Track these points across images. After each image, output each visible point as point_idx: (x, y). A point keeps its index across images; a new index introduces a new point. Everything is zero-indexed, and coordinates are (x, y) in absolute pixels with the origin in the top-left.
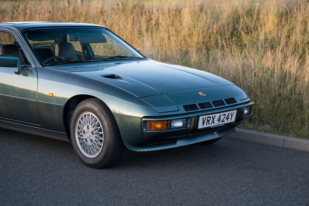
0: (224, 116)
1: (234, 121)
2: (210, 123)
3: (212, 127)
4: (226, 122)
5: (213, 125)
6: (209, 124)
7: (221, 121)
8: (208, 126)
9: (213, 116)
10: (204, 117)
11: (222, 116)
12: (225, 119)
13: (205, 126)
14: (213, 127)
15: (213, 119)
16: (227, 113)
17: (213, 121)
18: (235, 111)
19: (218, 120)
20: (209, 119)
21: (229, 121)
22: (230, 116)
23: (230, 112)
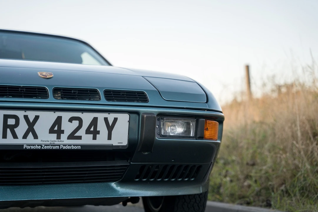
0: (76, 123)
1: (125, 143)
2: (20, 135)
3: (28, 147)
4: (87, 140)
6: (15, 136)
7: (64, 137)
8: (11, 141)
9: (26, 117)
12: (81, 132)
14: (32, 147)
16: (87, 118)
17: (31, 129)
18: (123, 120)
19: (52, 131)
20: (11, 122)
21: (102, 140)
22: (102, 127)
23: (101, 117)
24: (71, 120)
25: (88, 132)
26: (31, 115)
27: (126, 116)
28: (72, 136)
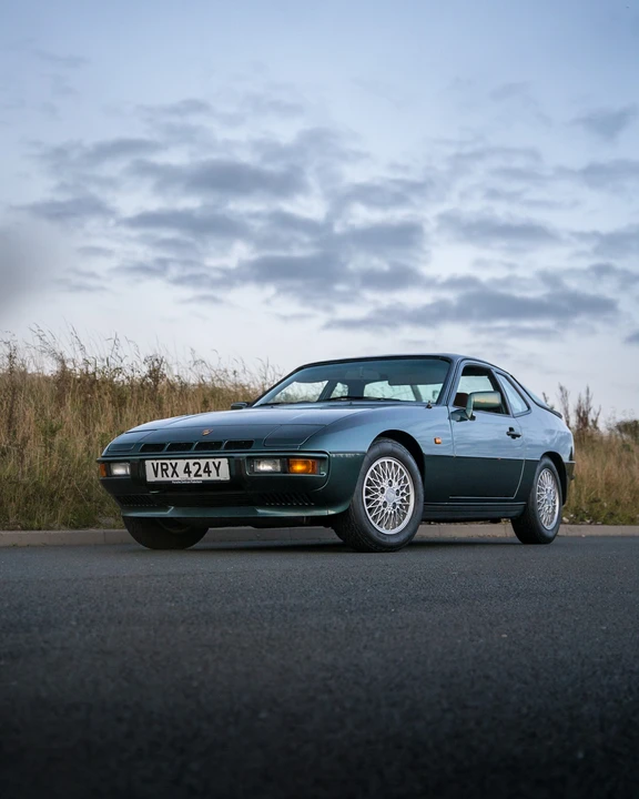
0: (197, 466)
1: (228, 478)
2: (170, 475)
3: (173, 483)
4: (205, 477)
5: (175, 478)
6: (167, 476)
7: (192, 475)
8: (165, 479)
9: (171, 464)
10: (155, 462)
11: (191, 465)
12: (201, 472)
13: (160, 478)
14: (176, 483)
15: (174, 468)
16: (203, 462)
17: (174, 472)
18: (224, 462)
19: (185, 472)
20: (164, 467)
21: (213, 477)
22: (212, 468)
23: (210, 461)
24: (194, 464)
25: (205, 472)
26: (174, 462)
27: (226, 460)
28: (196, 475)
